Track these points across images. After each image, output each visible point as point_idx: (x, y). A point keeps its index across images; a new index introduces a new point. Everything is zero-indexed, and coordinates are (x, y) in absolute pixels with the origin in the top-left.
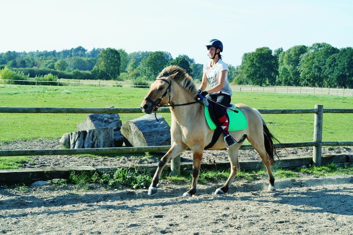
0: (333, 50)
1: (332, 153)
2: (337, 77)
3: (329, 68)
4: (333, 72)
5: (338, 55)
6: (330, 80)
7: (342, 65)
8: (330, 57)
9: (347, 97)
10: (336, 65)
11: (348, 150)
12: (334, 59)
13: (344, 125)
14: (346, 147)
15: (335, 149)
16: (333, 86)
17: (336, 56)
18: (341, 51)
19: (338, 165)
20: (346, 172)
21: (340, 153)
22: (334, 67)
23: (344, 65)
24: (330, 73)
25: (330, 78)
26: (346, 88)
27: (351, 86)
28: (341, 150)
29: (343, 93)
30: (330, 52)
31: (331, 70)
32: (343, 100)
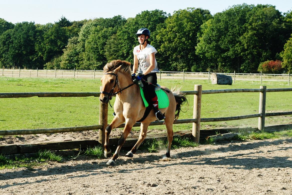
0: (7, 25)
1: (3, 143)
2: (13, 56)
3: (3, 47)
4: (8, 50)
5: (13, 31)
6: (4, 60)
7: (18, 42)
8: (4, 33)
9: (22, 79)
10: (11, 43)
11: (21, 139)
12: (8, 36)
13: (17, 111)
14: (19, 136)
15: (6, 138)
16: (8, 66)
17: (11, 32)
18: (16, 26)
19: (8, 157)
20: (17, 165)
21: (12, 143)
22: (9, 45)
23: (20, 42)
24: (4, 52)
25: (5, 57)
26: (22, 68)
27: (29, 66)
28: (14, 140)
29: (18, 74)
30: (5, 27)
31: (5, 49)
32: (17, 83)
